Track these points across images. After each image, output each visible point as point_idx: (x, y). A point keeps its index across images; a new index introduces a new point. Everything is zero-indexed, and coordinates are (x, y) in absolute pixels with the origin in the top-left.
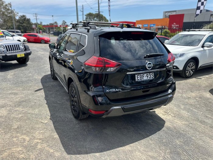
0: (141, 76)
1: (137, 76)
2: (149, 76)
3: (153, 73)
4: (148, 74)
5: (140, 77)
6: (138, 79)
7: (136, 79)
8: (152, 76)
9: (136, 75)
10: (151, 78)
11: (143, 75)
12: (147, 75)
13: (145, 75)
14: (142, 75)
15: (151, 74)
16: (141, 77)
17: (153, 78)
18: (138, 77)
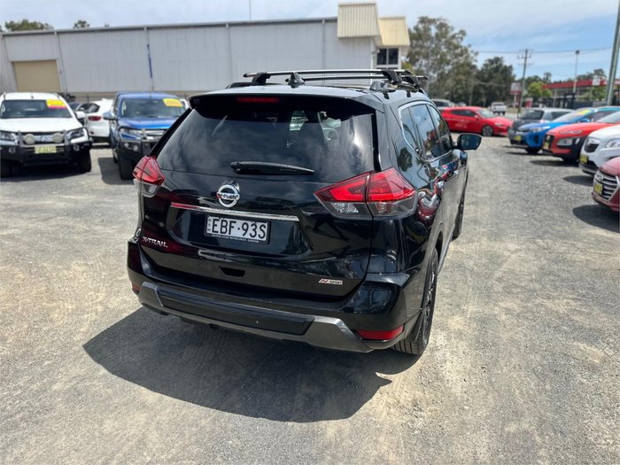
0: (224, 224)
1: (214, 220)
2: (250, 230)
3: (266, 225)
4: (250, 223)
5: (222, 226)
6: (216, 229)
7: (210, 227)
8: (259, 232)
9: (211, 218)
10: (257, 237)
11: (231, 222)
12: (245, 227)
13: (239, 223)
14: (228, 220)
15: (259, 224)
16: (225, 227)
17: (264, 239)
18: (214, 225)
